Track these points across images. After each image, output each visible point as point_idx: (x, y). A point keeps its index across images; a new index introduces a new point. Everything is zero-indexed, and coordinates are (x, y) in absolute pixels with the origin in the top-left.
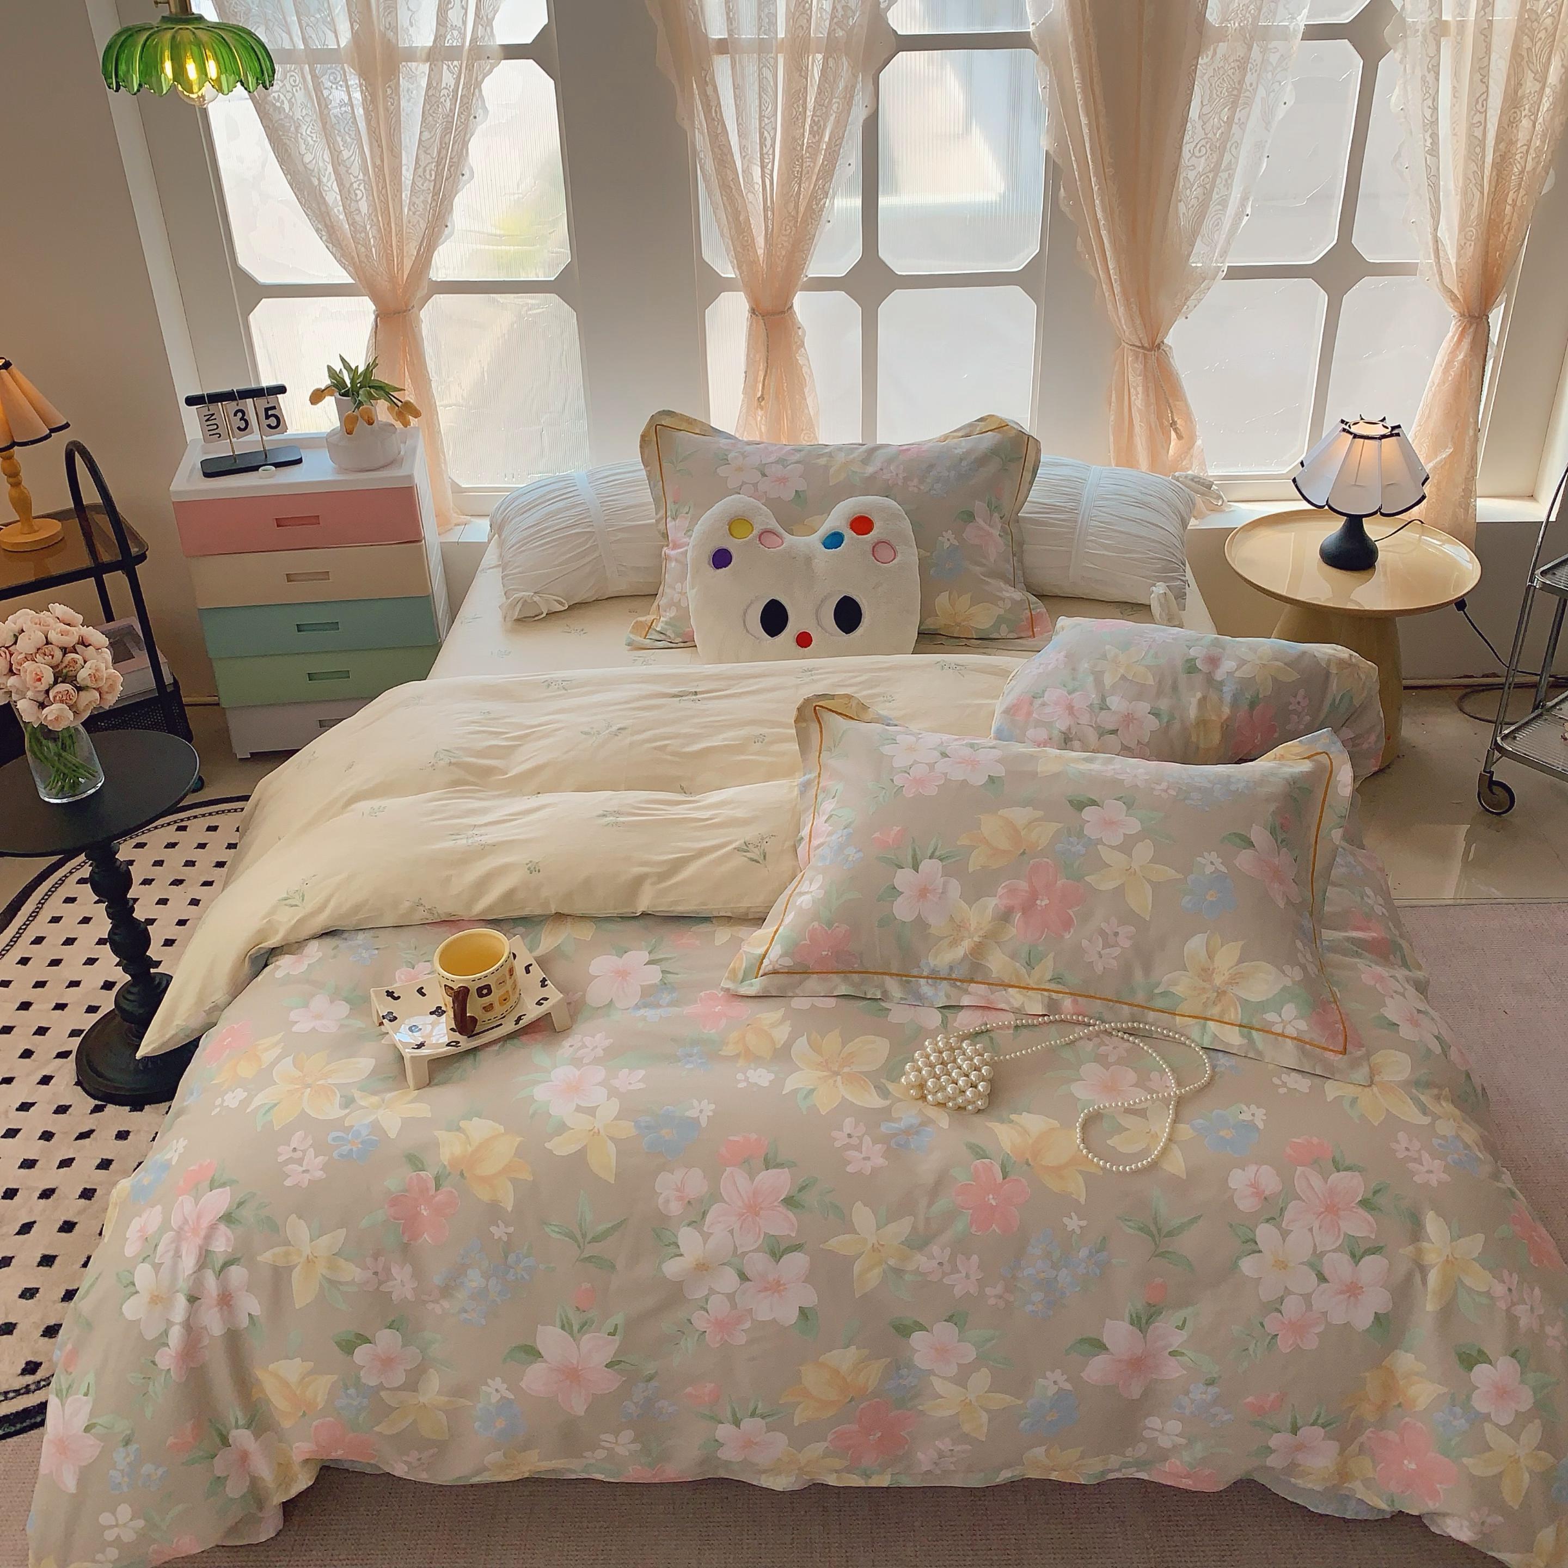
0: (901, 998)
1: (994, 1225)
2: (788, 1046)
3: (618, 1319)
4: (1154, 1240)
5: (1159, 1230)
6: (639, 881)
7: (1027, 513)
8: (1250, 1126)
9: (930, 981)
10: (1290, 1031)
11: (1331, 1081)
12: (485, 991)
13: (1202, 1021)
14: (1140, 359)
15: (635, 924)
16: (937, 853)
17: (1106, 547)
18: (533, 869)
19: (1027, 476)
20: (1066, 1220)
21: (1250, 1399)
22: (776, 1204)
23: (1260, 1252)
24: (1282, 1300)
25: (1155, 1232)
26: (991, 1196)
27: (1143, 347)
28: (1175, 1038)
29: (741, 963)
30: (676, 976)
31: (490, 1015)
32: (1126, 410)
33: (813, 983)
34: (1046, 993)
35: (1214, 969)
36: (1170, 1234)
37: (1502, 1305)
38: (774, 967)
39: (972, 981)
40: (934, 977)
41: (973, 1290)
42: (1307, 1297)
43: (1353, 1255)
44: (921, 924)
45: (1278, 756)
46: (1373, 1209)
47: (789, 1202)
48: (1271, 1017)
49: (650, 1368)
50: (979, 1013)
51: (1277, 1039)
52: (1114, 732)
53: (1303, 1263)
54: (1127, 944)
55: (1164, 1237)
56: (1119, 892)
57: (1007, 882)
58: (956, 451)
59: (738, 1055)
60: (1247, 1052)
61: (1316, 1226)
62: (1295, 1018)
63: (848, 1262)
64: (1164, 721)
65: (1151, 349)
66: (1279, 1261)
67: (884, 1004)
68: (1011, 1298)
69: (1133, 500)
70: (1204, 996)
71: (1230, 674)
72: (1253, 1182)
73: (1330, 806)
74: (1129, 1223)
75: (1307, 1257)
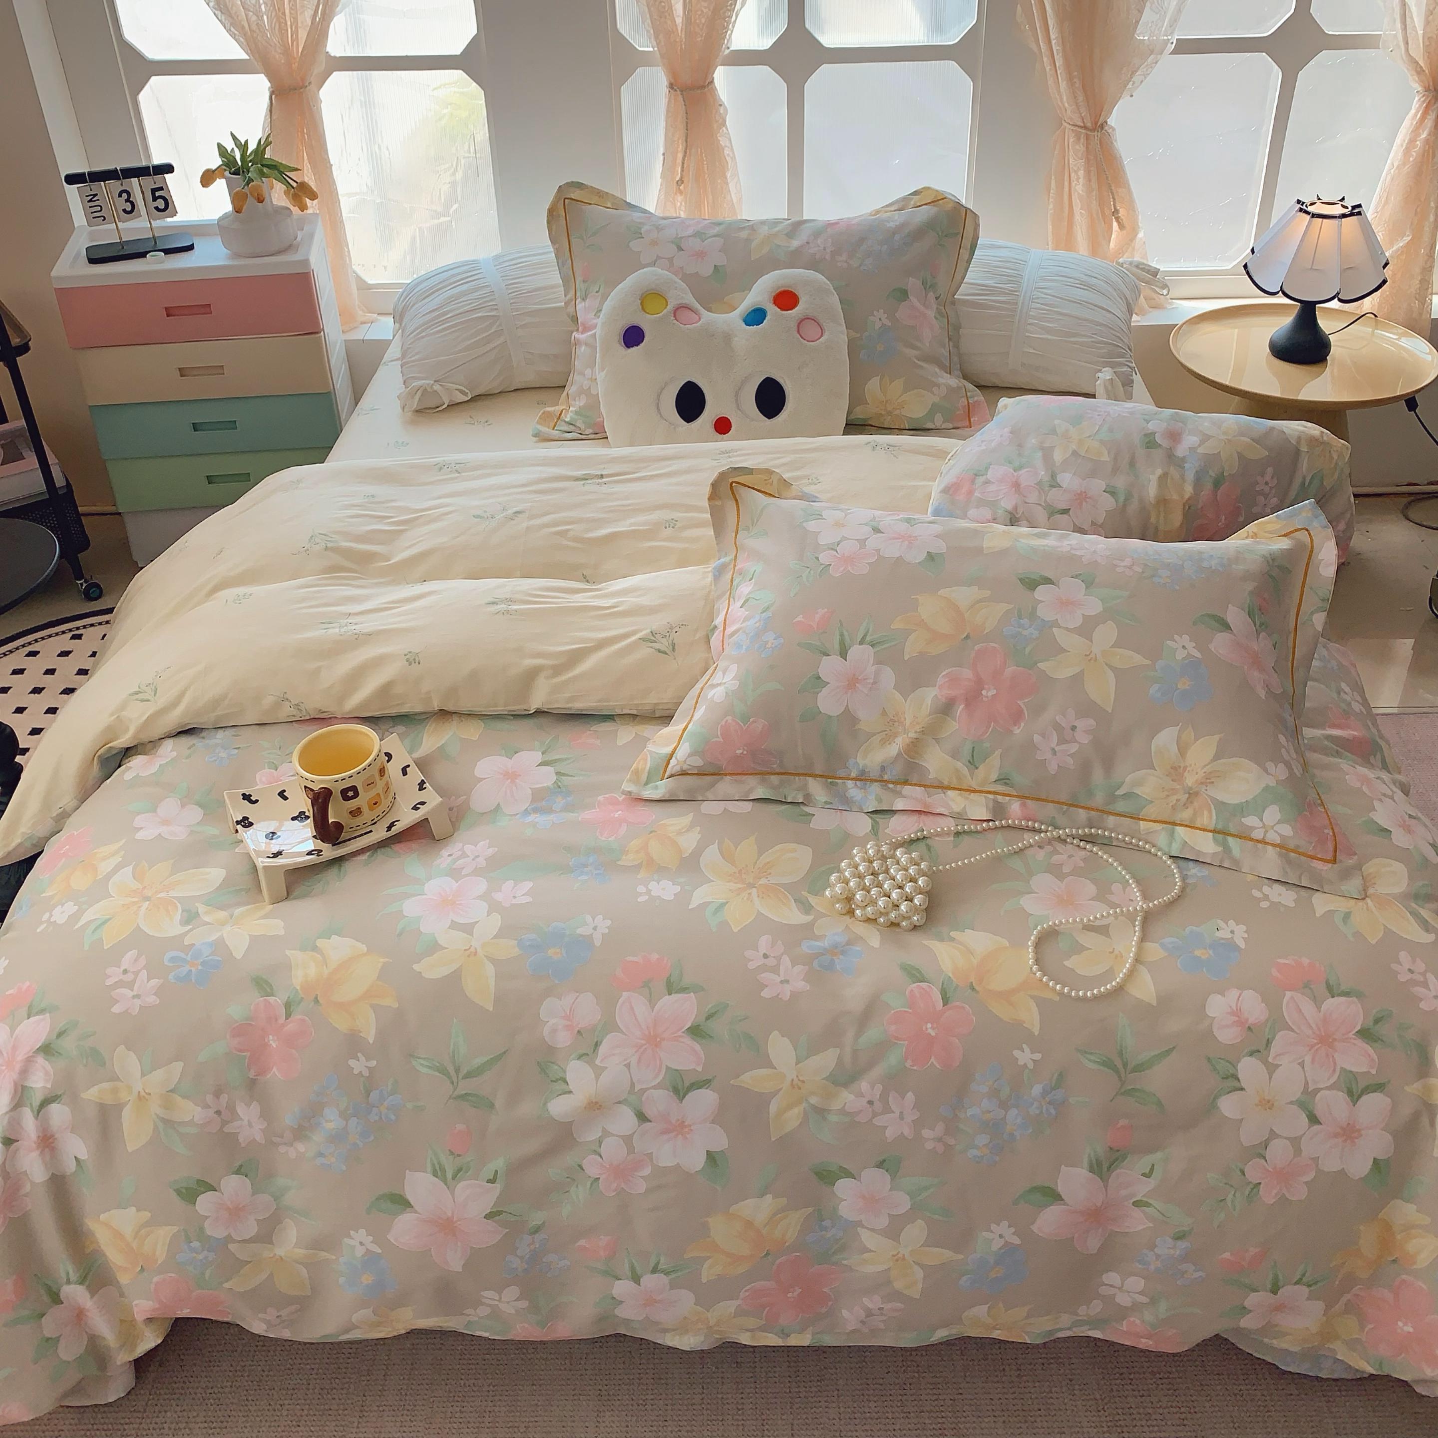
0: (826, 803)
1: (933, 1060)
2: (697, 854)
3: (498, 1164)
4: (1120, 1077)
5: (1125, 1065)
6: (532, 674)
7: (963, 295)
8: (1230, 945)
9: (858, 783)
10: (1272, 837)
11: (1319, 892)
12: (350, 793)
13: (1170, 826)
14: (1082, 140)
15: (530, 722)
16: (868, 638)
18: (412, 660)
19: (965, 254)
20: (1016, 1053)
21: (1227, 1255)
22: (680, 1033)
23: (1242, 1089)
24: (1266, 1144)
25: (1120, 1066)
26: (929, 1025)
27: (1085, 128)
28: (1138, 846)
29: (645, 763)
30: (574, 778)
31: (359, 821)
32: (1066, 197)
33: (726, 786)
34: (991, 796)
35: (1185, 768)
36: (1139, 1068)
38: (681, 768)
39: (906, 782)
40: (863, 778)
41: (907, 1132)
42: (1295, 1142)
43: (1350, 1093)
44: (849, 718)
45: (1251, 534)
46: (1375, 1041)
47: (695, 1031)
48: (1251, 821)
49: (537, 1218)
50: (914, 818)
51: (1255, 847)
52: (1065, 511)
53: (1291, 1103)
54: (1085, 739)
55: (1132, 1072)
56: (1077, 679)
57: (950, 670)
58: (888, 225)
59: (638, 867)
60: (1222, 861)
61: (1308, 1059)
62: (1279, 822)
63: (763, 1100)
64: (1122, 499)
65: (1093, 130)
66: (1264, 1099)
67: (807, 809)
68: (952, 1142)
69: (1077, 282)
70: (1174, 798)
71: (1192, 450)
72: (1235, 1009)
73: (1311, 588)
74: (1092, 1058)
75: (1297, 1095)
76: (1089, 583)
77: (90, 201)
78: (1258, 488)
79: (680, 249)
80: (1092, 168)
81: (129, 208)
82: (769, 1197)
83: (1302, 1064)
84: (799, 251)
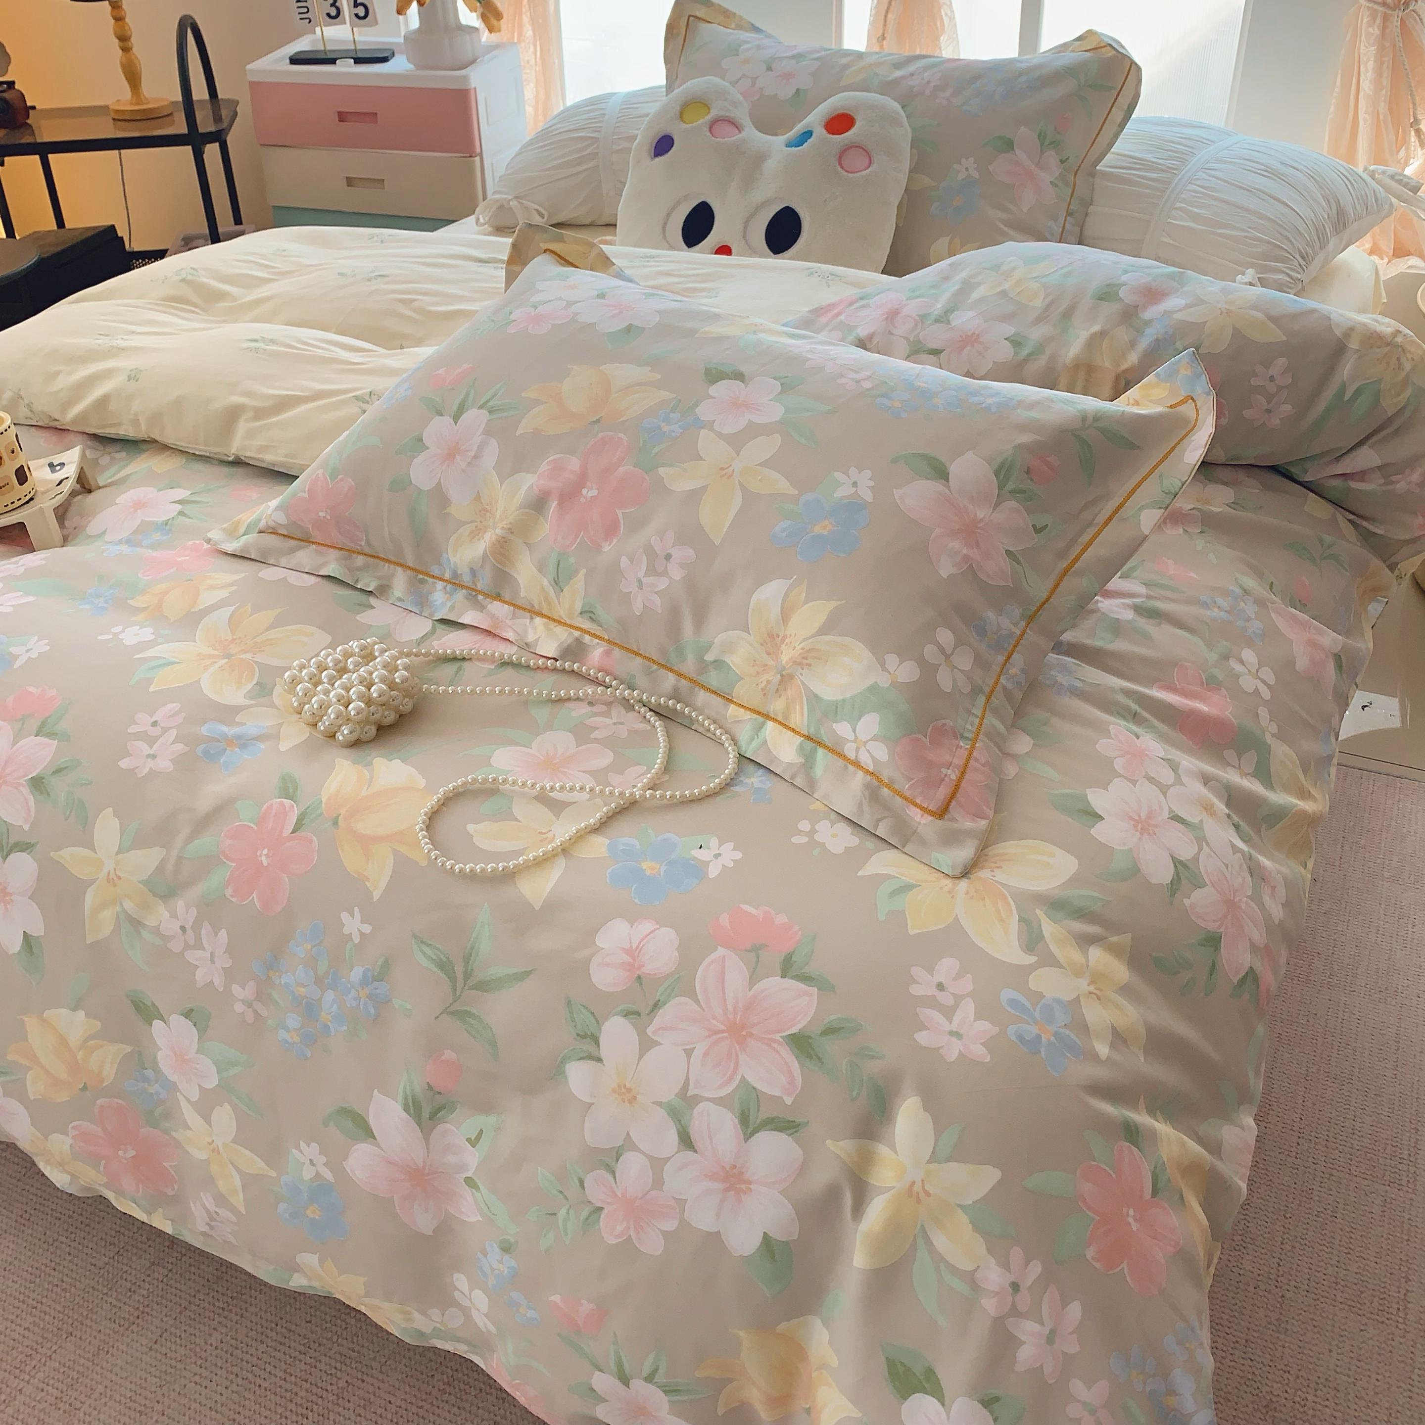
0: (399, 599)
1: (254, 895)
4: (454, 989)
5: (467, 975)
6: (233, 414)
7: (1107, 166)
8: (698, 870)
9: (449, 586)
10: (865, 759)
11: (895, 851)
13: (761, 719)
14: (1378, 22)
17: (1196, 218)
18: (134, 376)
19: (1117, 115)
20: (344, 916)
21: (556, 1298)
22: (22, 781)
23: (599, 1060)
24: (618, 1153)
25: (460, 976)
26: (265, 851)
28: (715, 734)
29: (251, 516)
33: (305, 557)
34: (577, 634)
35: (785, 637)
36: (484, 986)
37: (990, 1305)
38: (267, 523)
39: (498, 597)
40: (455, 583)
41: (217, 981)
42: (657, 1164)
43: (744, 1119)
44: (439, 496)
45: (1131, 401)
46: (810, 1057)
47: (37, 784)
48: (843, 729)
50: (474, 636)
51: (846, 767)
52: (936, 352)
53: (660, 1104)
54: (676, 573)
55: (472, 988)
56: (694, 497)
57: (558, 456)
59: (143, 609)
60: (794, 776)
61: (700, 1050)
62: (875, 738)
63: (81, 886)
64: (1025, 352)
65: (1395, 7)
66: (625, 1086)
67: (373, 601)
68: (264, 1012)
69: (1263, 167)
70: (765, 677)
71: (1166, 313)
72: (634, 947)
73: (1161, 476)
74: (427, 950)
75: (669, 1094)
76: (787, 387)
77: (298, 2)
78: (1254, 382)
79: (769, 69)
80: (1386, 59)
81: (333, 12)
82: (81, 1014)
83: (689, 1053)
84: (896, 82)
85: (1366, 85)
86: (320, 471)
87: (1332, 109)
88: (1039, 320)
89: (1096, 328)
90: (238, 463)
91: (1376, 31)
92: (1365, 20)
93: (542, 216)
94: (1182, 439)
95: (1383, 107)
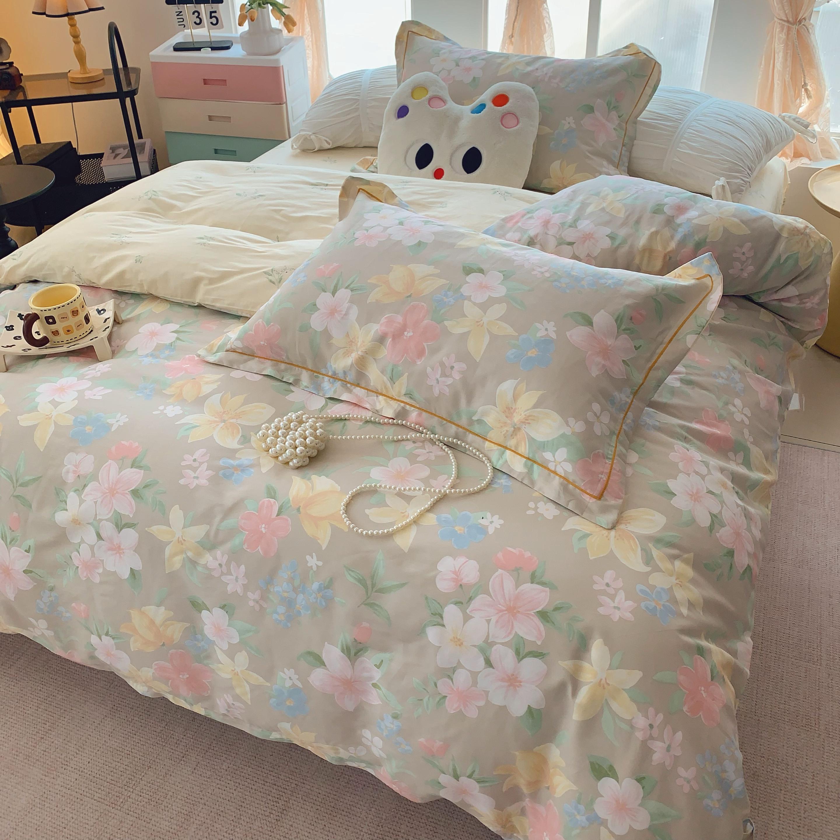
0: (306, 387)
1: (259, 548)
2: (207, 397)
3: (30, 542)
4: (367, 592)
5: (373, 585)
6: (198, 281)
7: (643, 118)
8: (483, 530)
9: (331, 379)
10: (560, 471)
11: (578, 516)
12: (50, 320)
13: (503, 449)
14: (784, 31)
16: (352, 286)
17: (692, 148)
18: (138, 260)
19: (648, 90)
20: (308, 557)
21: (422, 740)
22: (127, 492)
23: (443, 626)
24: (454, 670)
25: (369, 586)
26: (263, 526)
27: (788, 21)
28: (479, 457)
29: (220, 341)
30: (183, 343)
31: (57, 339)
32: (770, 72)
33: (253, 364)
34: (402, 404)
35: (515, 409)
36: (381, 591)
37: (639, 735)
38: (231, 346)
39: (358, 385)
40: (334, 377)
41: (240, 591)
42: (474, 675)
43: (517, 652)
44: (327, 334)
46: (548, 622)
47: (135, 493)
48: (548, 455)
49: (51, 582)
50: (351, 407)
51: (550, 475)
52: (571, 244)
53: (475, 646)
54: (457, 376)
55: (376, 592)
56: (464, 336)
57: (390, 315)
58: (595, 64)
59: (172, 396)
60: (523, 479)
61: (494, 619)
62: (565, 460)
63: (162, 546)
64: (617, 243)
65: (794, 23)
66: (457, 638)
67: (292, 388)
68: (265, 606)
69: (727, 119)
70: (505, 429)
71: (689, 220)
72: (457, 570)
73: (696, 317)
74: (352, 574)
75: (480, 642)
76: (507, 277)
77: (178, 15)
78: (734, 255)
79: (457, 65)
80: (789, 51)
81: (198, 22)
82: (162, 609)
83: (488, 621)
84: (529, 74)
85: (779, 66)
86: (260, 320)
87: (760, 77)
88: (624, 224)
89: (653, 229)
90: (200, 306)
91: (783, 36)
92: (778, 30)
93: (329, 144)
94: (705, 297)
95: (787, 77)
